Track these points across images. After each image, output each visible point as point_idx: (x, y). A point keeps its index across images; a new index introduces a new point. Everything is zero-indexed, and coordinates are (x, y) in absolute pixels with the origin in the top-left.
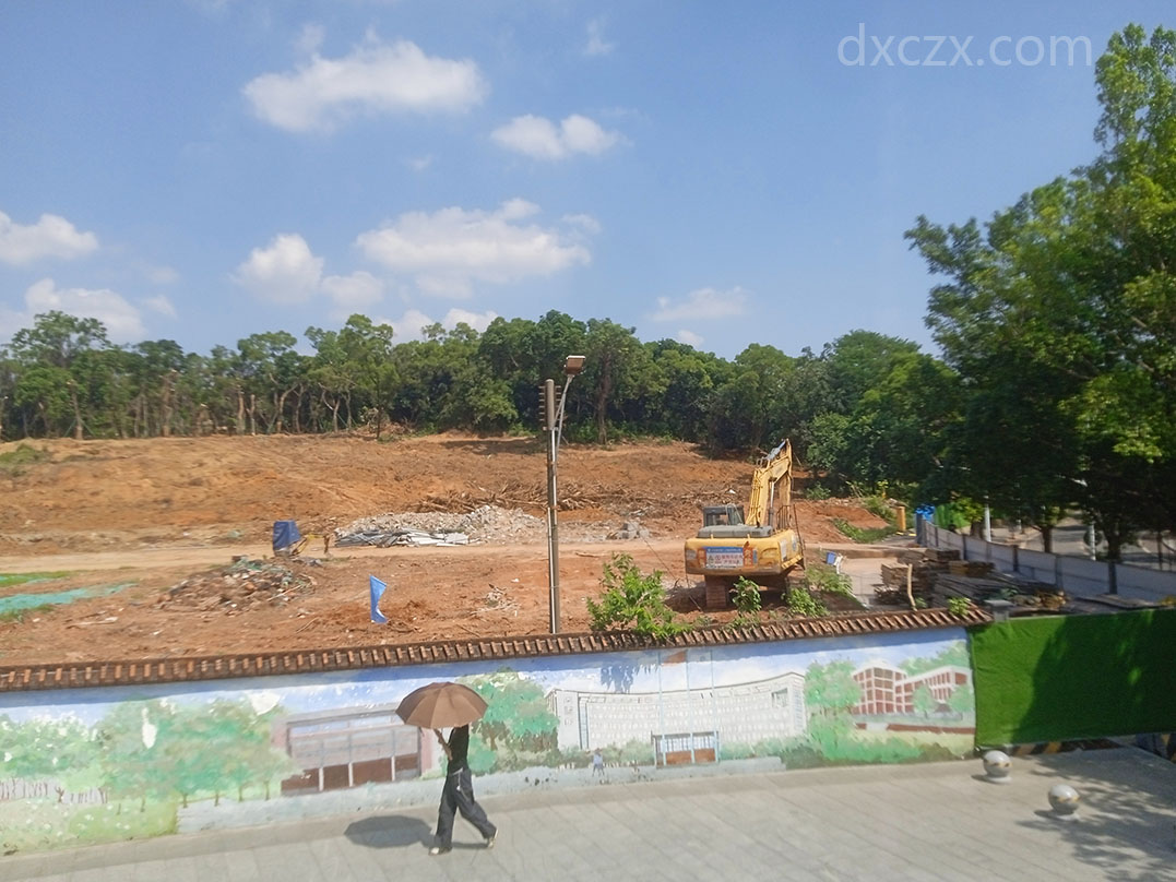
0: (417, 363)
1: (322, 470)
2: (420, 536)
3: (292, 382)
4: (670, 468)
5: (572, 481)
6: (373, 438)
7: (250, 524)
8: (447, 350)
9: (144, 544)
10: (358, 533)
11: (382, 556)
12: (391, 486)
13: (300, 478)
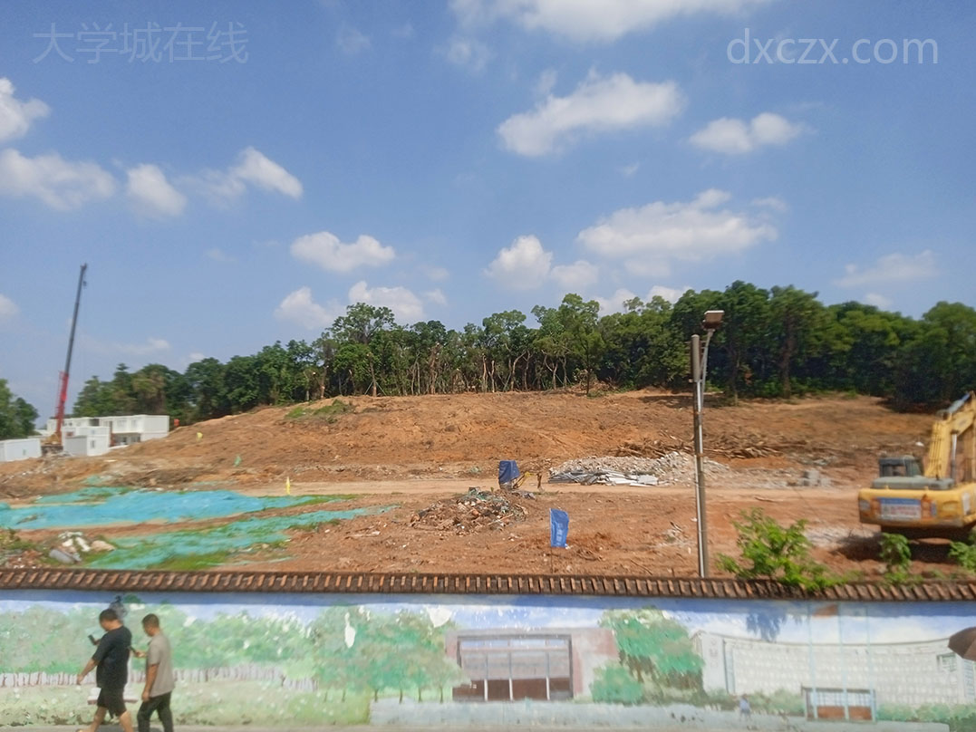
0: (620, 332)
1: (542, 420)
2: (616, 476)
3: (521, 349)
4: (856, 421)
5: (755, 431)
6: (584, 394)
7: (486, 463)
8: (644, 320)
9: (411, 476)
10: (567, 472)
11: (584, 492)
12: (596, 434)
13: (525, 426)
